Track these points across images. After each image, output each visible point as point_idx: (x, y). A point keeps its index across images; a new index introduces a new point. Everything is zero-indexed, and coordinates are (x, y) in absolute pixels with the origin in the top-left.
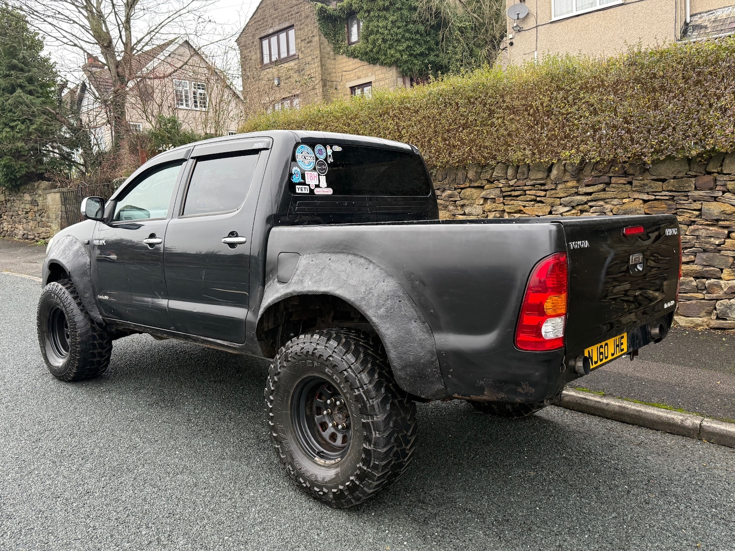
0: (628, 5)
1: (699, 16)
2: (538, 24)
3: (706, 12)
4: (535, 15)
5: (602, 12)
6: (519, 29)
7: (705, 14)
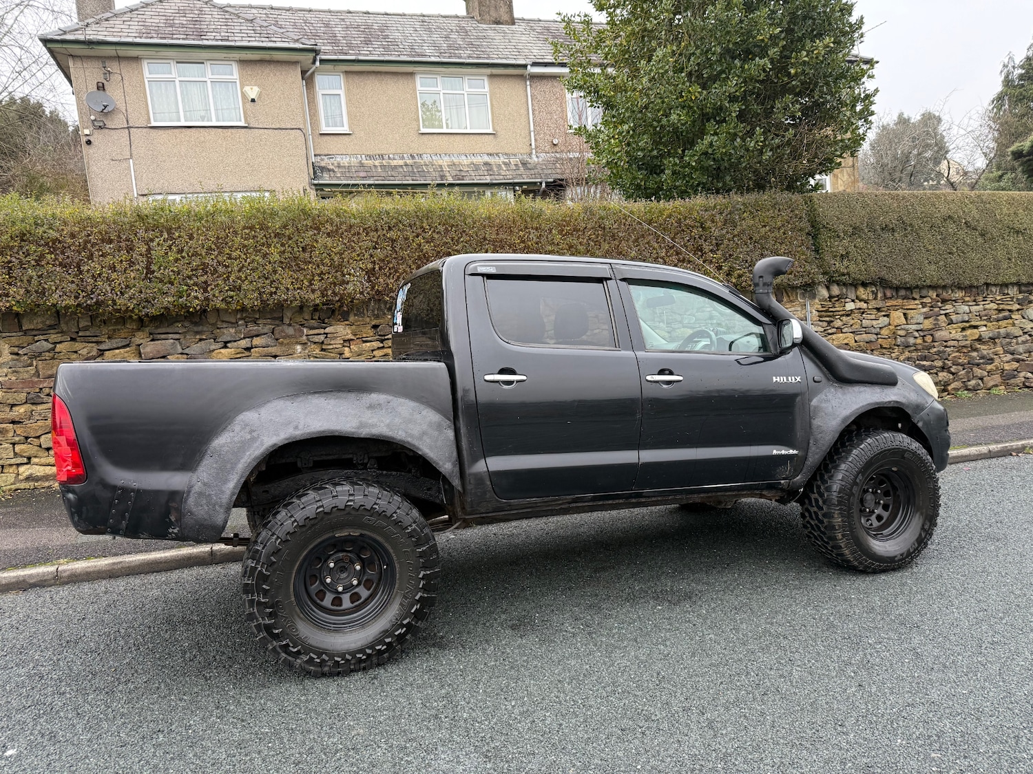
0: (253, 130)
1: (319, 158)
2: (131, 125)
3: (325, 155)
4: (124, 112)
5: (221, 130)
6: (101, 124)
7: (326, 158)
